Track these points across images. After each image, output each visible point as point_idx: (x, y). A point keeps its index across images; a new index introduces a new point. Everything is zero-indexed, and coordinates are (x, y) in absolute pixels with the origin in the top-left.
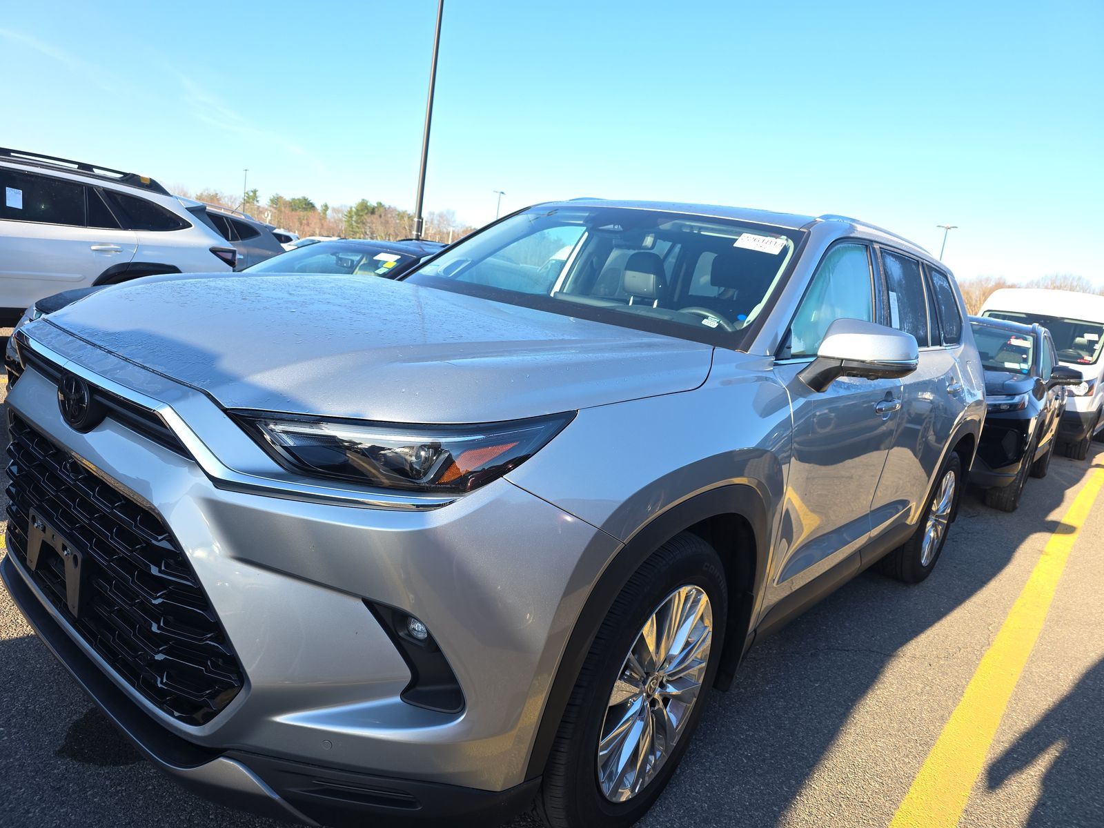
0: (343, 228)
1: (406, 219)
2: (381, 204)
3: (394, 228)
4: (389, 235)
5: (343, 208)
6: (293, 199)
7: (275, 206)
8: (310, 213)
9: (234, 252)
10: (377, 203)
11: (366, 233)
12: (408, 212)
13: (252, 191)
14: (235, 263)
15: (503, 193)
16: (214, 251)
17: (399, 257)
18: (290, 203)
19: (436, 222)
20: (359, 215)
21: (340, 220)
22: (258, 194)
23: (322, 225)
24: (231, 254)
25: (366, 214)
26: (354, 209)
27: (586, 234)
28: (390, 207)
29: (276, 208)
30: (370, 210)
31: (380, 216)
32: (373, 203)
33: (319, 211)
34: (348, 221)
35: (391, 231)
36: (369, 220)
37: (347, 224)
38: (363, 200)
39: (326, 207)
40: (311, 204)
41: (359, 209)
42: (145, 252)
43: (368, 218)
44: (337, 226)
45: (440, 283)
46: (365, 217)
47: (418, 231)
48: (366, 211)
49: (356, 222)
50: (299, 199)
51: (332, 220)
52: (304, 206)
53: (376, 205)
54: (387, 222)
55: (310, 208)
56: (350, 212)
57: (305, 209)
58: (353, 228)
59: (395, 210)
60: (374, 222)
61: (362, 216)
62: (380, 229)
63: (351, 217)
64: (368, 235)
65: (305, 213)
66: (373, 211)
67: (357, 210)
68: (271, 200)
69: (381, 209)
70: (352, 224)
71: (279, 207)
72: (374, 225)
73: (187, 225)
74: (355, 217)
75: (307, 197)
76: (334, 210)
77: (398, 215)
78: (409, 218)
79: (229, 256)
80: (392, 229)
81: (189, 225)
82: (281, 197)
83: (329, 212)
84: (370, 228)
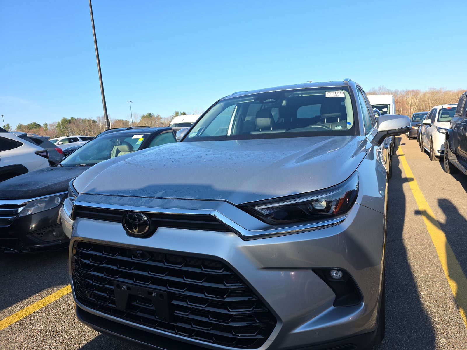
0: (57, 132)
1: (87, 122)
2: (73, 118)
3: (82, 127)
4: (81, 131)
5: (55, 123)
6: (29, 125)
7: (20, 129)
8: (39, 129)
9: (46, 152)
10: (71, 118)
11: (69, 132)
12: (87, 119)
13: (6, 125)
14: (48, 157)
15: (131, 102)
16: (37, 153)
17: (143, 135)
18: (28, 126)
19: (101, 121)
20: (63, 125)
21: (55, 129)
22: (10, 126)
23: (46, 133)
24: (45, 153)
25: (67, 124)
26: (60, 123)
27: (237, 107)
28: (77, 118)
29: (21, 130)
30: (68, 122)
31: (74, 123)
32: (69, 118)
33: (43, 127)
34: (59, 129)
35: (81, 129)
36: (69, 126)
37: (58, 130)
38: (64, 118)
39: (46, 125)
40: (38, 124)
41: (63, 122)
42: (5, 161)
43: (68, 126)
44: (54, 132)
45: (195, 139)
46: (67, 125)
47: (108, 125)
48: (67, 123)
49: (63, 128)
50: (31, 124)
51: (51, 130)
52: (35, 126)
53: (71, 119)
54: (78, 125)
55: (38, 127)
56: (59, 124)
57: (36, 128)
58: (62, 131)
59: (80, 119)
60: (72, 127)
61: (65, 125)
62: (76, 129)
63: (60, 127)
64: (70, 133)
65: (36, 129)
66: (70, 122)
67: (62, 123)
68: (17, 127)
69: (74, 120)
70: (61, 130)
71: (22, 129)
72: (72, 128)
73: (21, 144)
74: (62, 126)
75: (35, 122)
76: (50, 125)
77: (83, 121)
78: (88, 121)
79: (45, 154)
80: (81, 128)
81: (22, 144)
82: (22, 124)
83: (48, 127)
84: (70, 130)
